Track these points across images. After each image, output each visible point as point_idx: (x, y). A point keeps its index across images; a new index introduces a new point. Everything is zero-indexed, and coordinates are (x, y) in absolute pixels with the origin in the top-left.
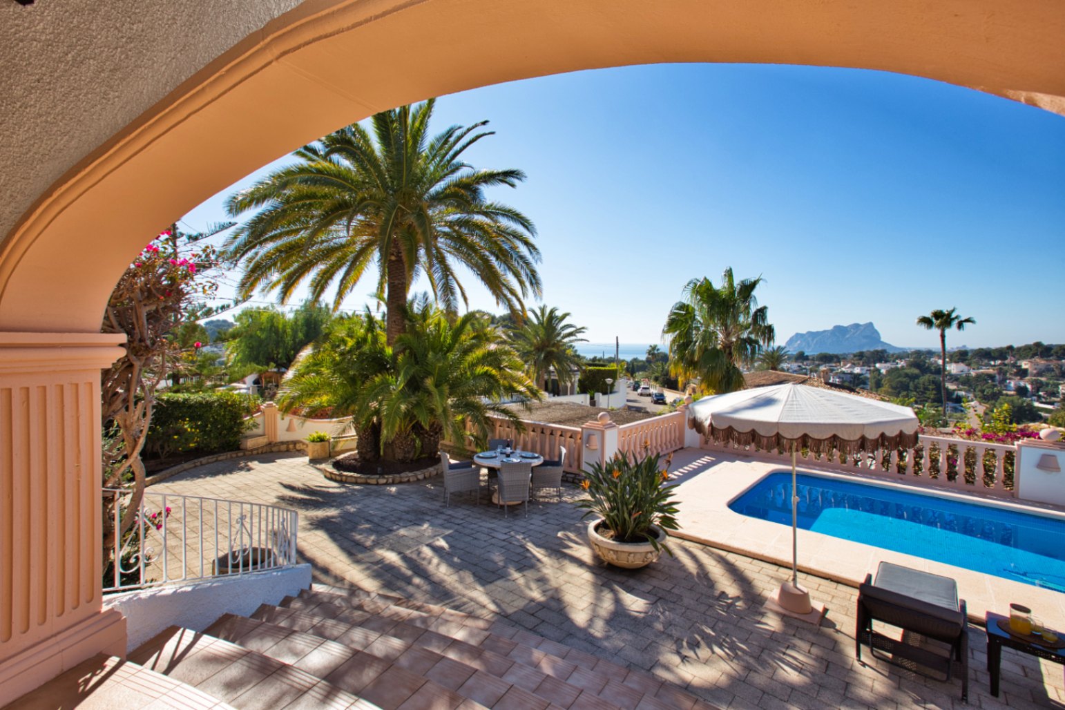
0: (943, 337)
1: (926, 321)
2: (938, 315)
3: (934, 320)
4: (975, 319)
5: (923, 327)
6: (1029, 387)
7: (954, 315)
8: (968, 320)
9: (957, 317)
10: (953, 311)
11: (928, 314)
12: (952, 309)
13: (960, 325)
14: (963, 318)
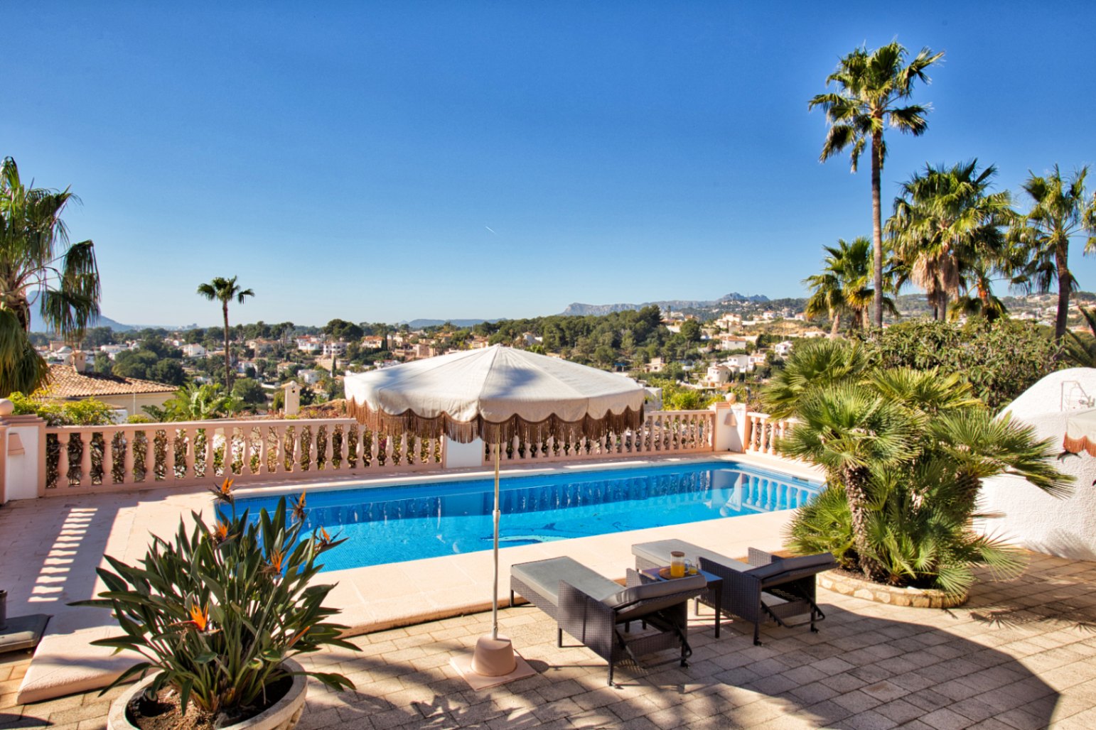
0: (225, 310)
1: (207, 290)
2: (220, 284)
3: (216, 290)
4: (254, 291)
5: (204, 298)
6: (256, 368)
7: (234, 286)
8: (248, 292)
9: (237, 288)
10: (234, 280)
11: (210, 283)
12: (233, 277)
13: (241, 297)
14: (243, 290)
